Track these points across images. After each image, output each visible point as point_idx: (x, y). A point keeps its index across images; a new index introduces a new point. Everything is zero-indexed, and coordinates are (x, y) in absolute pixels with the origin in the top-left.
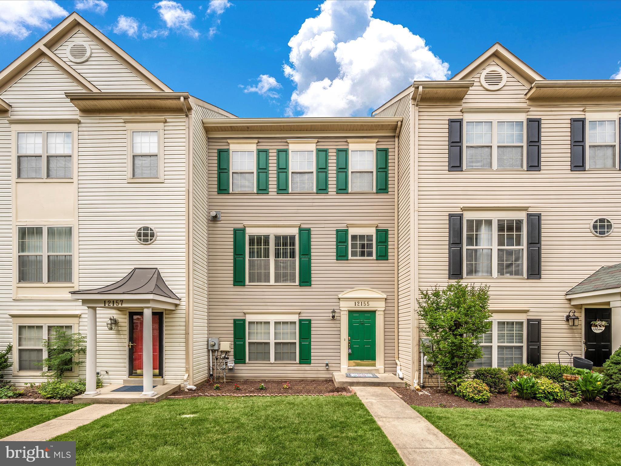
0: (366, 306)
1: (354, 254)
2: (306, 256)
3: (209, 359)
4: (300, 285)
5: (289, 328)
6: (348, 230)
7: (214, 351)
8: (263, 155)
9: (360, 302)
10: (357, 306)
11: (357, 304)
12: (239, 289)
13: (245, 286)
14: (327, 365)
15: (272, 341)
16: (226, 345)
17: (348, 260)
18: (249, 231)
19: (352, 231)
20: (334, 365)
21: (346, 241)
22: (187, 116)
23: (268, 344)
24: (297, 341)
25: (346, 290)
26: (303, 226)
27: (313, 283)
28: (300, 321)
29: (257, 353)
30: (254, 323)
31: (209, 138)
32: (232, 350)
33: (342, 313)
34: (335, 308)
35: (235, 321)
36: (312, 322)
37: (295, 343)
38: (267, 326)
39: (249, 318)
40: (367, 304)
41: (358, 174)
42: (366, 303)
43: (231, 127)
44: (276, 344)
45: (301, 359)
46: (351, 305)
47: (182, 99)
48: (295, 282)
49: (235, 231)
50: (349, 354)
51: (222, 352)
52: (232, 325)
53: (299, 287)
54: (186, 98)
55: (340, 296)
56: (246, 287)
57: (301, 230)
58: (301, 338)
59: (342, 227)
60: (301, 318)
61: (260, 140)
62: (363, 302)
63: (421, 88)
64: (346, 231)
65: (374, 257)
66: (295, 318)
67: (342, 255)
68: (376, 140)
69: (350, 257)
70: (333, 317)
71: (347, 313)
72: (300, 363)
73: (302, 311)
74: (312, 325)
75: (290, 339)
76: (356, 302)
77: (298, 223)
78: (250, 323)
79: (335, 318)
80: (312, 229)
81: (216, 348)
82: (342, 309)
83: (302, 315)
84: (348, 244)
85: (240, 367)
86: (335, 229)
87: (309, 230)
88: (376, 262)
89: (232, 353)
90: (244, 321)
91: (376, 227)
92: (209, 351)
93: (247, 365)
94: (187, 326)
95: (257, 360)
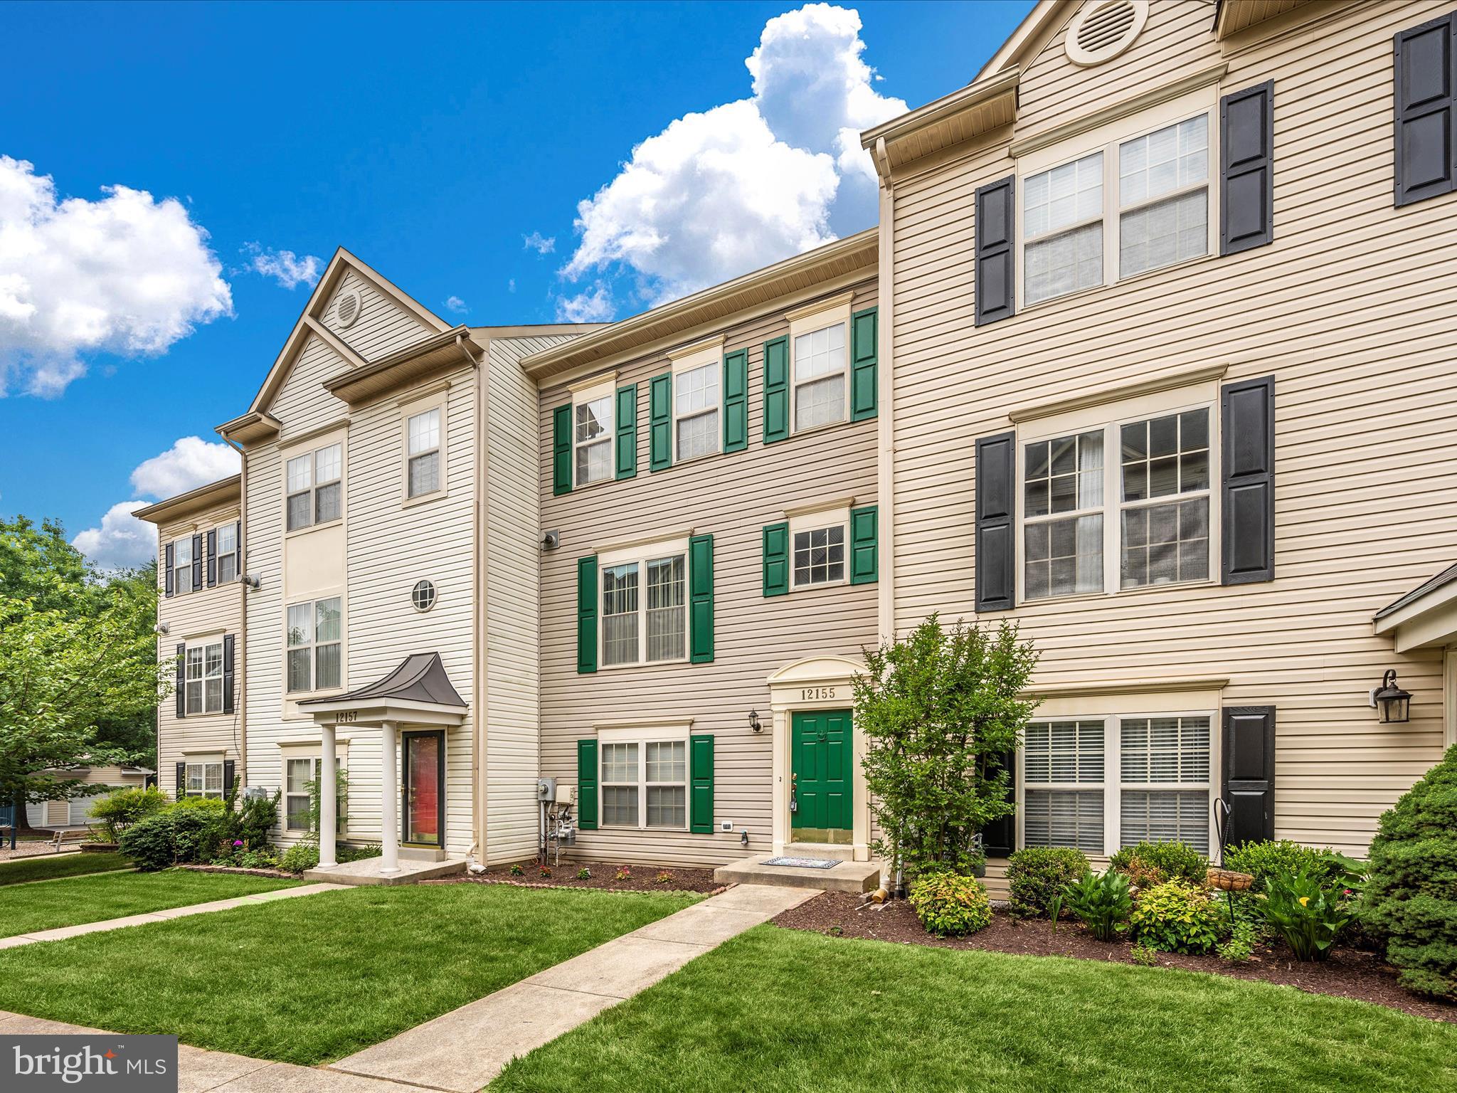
0: (828, 698)
1: (801, 578)
2: (704, 597)
3: (540, 819)
4: (692, 662)
5: (671, 756)
6: (787, 524)
7: (547, 803)
8: (626, 398)
9: (814, 690)
10: (807, 700)
11: (807, 694)
12: (587, 679)
13: (596, 672)
14: (745, 836)
15: (642, 784)
16: (566, 793)
17: (788, 594)
18: (605, 560)
19: (798, 526)
20: (759, 838)
21: (783, 552)
22: (475, 366)
23: (635, 789)
24: (687, 783)
25: (783, 665)
26: (699, 532)
27: (717, 654)
28: (693, 739)
29: (618, 808)
30: (611, 745)
31: (541, 392)
32: (576, 803)
33: (776, 717)
34: (756, 707)
35: (581, 743)
36: (717, 741)
37: (683, 788)
38: (633, 751)
39: (605, 737)
40: (829, 694)
41: (812, 388)
42: (828, 690)
43: (568, 359)
44: (649, 789)
45: (693, 822)
46: (794, 699)
47: (459, 339)
48: (683, 656)
49: (582, 562)
50: (794, 814)
51: (561, 805)
52: (576, 752)
53: (690, 666)
54: (465, 336)
55: (771, 679)
56: (599, 674)
57: (694, 541)
58: (693, 777)
59: (775, 519)
60: (695, 733)
61: (622, 370)
62: (820, 690)
63: (881, 144)
64: (784, 528)
65: (847, 578)
66: (683, 734)
67: (774, 586)
68: (849, 295)
69: (792, 586)
70: (757, 727)
71: (788, 717)
72: (693, 832)
73: (697, 718)
74: (717, 748)
75: (675, 780)
76: (806, 690)
77: (687, 527)
78: (605, 746)
79: (761, 730)
80: (716, 535)
81: (549, 797)
82: (774, 708)
83: (696, 726)
84: (788, 557)
85: (588, 836)
86: (760, 527)
87: (709, 540)
88: (850, 589)
89: (576, 809)
90: (595, 742)
91: (852, 505)
92: (539, 802)
93: (600, 832)
94: (476, 754)
95: (617, 823)
